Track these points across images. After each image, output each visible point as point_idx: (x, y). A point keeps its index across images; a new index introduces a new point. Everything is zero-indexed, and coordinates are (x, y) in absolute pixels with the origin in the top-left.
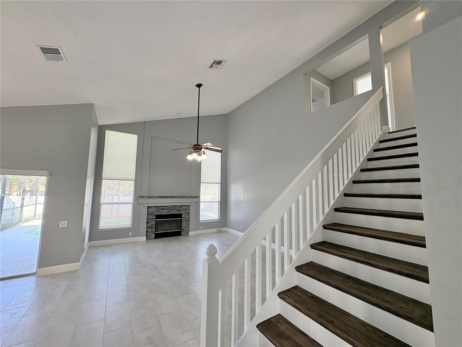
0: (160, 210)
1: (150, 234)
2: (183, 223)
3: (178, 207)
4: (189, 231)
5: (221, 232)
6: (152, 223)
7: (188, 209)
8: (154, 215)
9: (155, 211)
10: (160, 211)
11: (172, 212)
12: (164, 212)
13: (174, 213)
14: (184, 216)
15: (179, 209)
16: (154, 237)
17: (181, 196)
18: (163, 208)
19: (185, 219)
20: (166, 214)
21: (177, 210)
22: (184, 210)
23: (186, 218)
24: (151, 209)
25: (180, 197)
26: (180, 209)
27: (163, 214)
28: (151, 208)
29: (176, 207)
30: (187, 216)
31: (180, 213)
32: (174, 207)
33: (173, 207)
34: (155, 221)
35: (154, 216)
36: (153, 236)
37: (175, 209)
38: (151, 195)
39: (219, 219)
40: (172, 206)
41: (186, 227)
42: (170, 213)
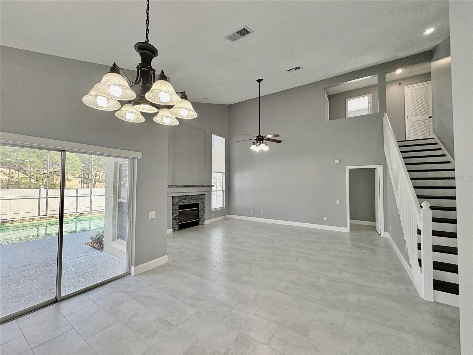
1: (175, 225)
2: (200, 212)
3: (196, 196)
4: (204, 220)
6: (176, 214)
7: (203, 198)
8: (177, 205)
9: (178, 201)
12: (186, 202)
13: (193, 203)
14: (200, 205)
15: (196, 198)
16: (178, 229)
17: (201, 185)
18: (184, 197)
20: (187, 204)
21: (195, 200)
22: (200, 200)
23: (202, 207)
24: (175, 199)
27: (184, 204)
30: (202, 205)
31: (197, 203)
33: (192, 196)
34: (178, 212)
35: (177, 207)
36: (177, 227)
37: (194, 198)
41: (202, 216)
42: (190, 203)
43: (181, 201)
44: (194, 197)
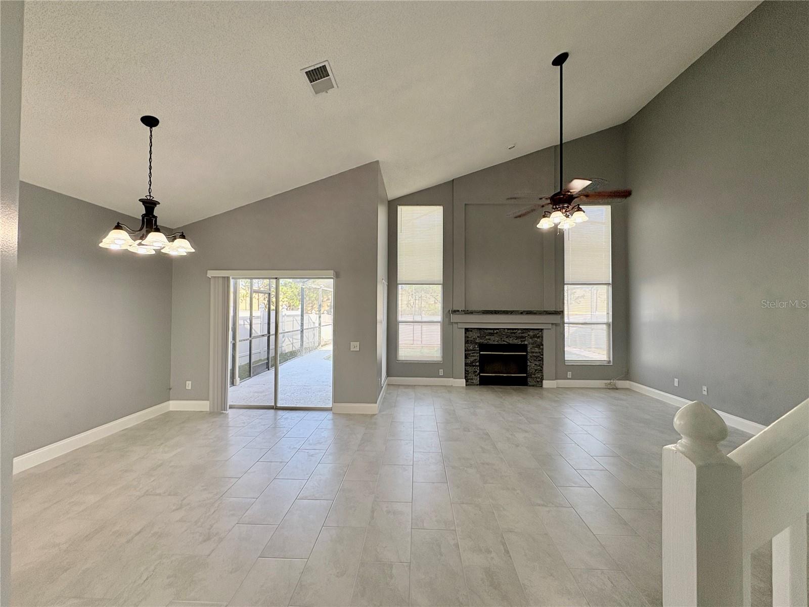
0: (487, 335)
1: (471, 376)
2: (530, 362)
3: (520, 331)
4: (542, 379)
5: (617, 389)
6: (474, 358)
7: (539, 337)
8: (476, 343)
9: (478, 337)
10: (487, 337)
11: (508, 341)
12: (494, 340)
13: (511, 342)
14: (531, 348)
15: (520, 335)
16: (478, 383)
17: (524, 311)
18: (492, 331)
19: (534, 354)
20: (496, 343)
21: (517, 338)
22: (531, 338)
23: (536, 352)
24: (471, 333)
25: (522, 313)
26: (523, 335)
27: (491, 342)
28: (471, 331)
29: (515, 331)
30: (537, 350)
31: (523, 343)
32: (512, 331)
33: (509, 331)
34: (478, 354)
35: (476, 347)
36: (477, 380)
37: (513, 335)
38: (470, 309)
39: (609, 362)
40: (508, 329)
41: (536, 370)
42: (504, 343)
43: (485, 337)
44: (515, 333)
